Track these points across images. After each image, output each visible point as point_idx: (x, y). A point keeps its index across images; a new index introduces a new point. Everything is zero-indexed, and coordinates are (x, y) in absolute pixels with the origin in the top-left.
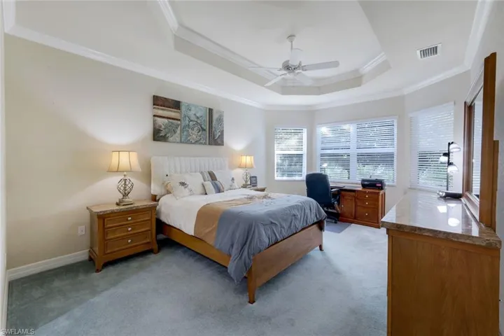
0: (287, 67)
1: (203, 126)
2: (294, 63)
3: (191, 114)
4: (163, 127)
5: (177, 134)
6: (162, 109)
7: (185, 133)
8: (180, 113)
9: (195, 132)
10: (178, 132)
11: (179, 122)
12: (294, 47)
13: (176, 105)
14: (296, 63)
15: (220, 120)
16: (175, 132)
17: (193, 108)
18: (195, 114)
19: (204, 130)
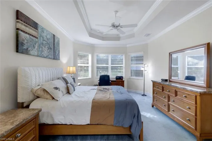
0: (114, 26)
1: (50, 46)
2: (117, 24)
3: (44, 35)
4: (26, 41)
5: (35, 49)
6: (24, 25)
7: (40, 49)
8: (38, 32)
9: (46, 49)
10: (36, 47)
11: (37, 40)
12: (116, 16)
13: (35, 26)
14: (118, 24)
15: (58, 44)
16: (34, 47)
17: (45, 31)
18: (46, 36)
19: (51, 49)
